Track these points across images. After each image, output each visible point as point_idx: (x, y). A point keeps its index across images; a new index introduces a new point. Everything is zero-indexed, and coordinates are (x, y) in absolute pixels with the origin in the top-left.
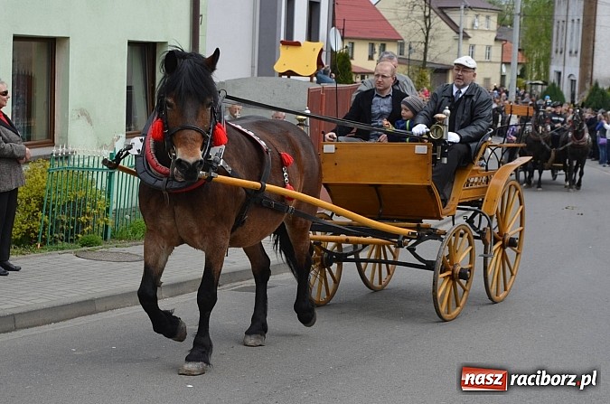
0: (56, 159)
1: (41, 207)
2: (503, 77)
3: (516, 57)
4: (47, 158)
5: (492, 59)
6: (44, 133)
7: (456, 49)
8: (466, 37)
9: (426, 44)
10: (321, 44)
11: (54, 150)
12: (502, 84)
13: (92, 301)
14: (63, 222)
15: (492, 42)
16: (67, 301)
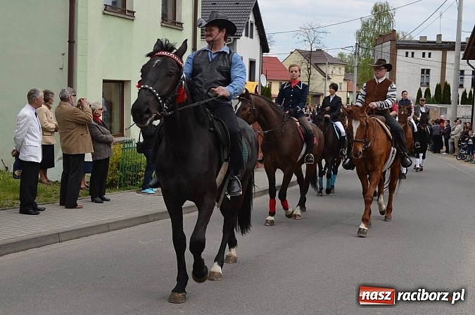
0: (126, 143)
1: (118, 168)
2: (348, 99)
3: (355, 89)
4: (121, 143)
5: (343, 90)
6: (119, 130)
7: (324, 84)
8: (329, 78)
9: (309, 82)
10: (256, 83)
11: (125, 138)
12: (348, 103)
13: (147, 216)
14: (130, 176)
15: (342, 81)
16: (135, 216)
